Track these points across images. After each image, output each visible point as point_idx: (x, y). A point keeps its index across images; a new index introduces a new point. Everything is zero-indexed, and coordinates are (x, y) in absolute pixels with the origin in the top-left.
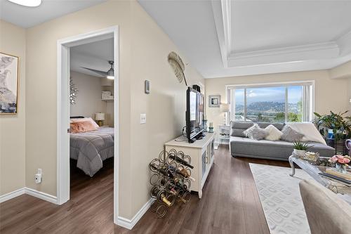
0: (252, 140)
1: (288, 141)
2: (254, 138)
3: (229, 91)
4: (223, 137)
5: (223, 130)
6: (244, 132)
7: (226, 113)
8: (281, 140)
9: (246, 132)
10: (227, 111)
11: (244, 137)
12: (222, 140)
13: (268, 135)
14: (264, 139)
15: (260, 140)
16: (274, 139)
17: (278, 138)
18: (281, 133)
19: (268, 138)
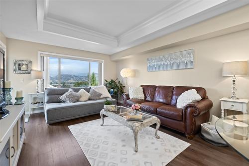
0: (68, 104)
1: (94, 100)
2: (70, 101)
3: (42, 58)
4: (36, 106)
5: (35, 98)
6: (61, 97)
7: (39, 81)
8: (89, 99)
9: (62, 98)
10: (40, 78)
11: (60, 102)
12: (34, 109)
13: (81, 97)
14: (78, 101)
15: (75, 102)
16: (85, 100)
17: (87, 98)
18: (89, 94)
19: (81, 99)
